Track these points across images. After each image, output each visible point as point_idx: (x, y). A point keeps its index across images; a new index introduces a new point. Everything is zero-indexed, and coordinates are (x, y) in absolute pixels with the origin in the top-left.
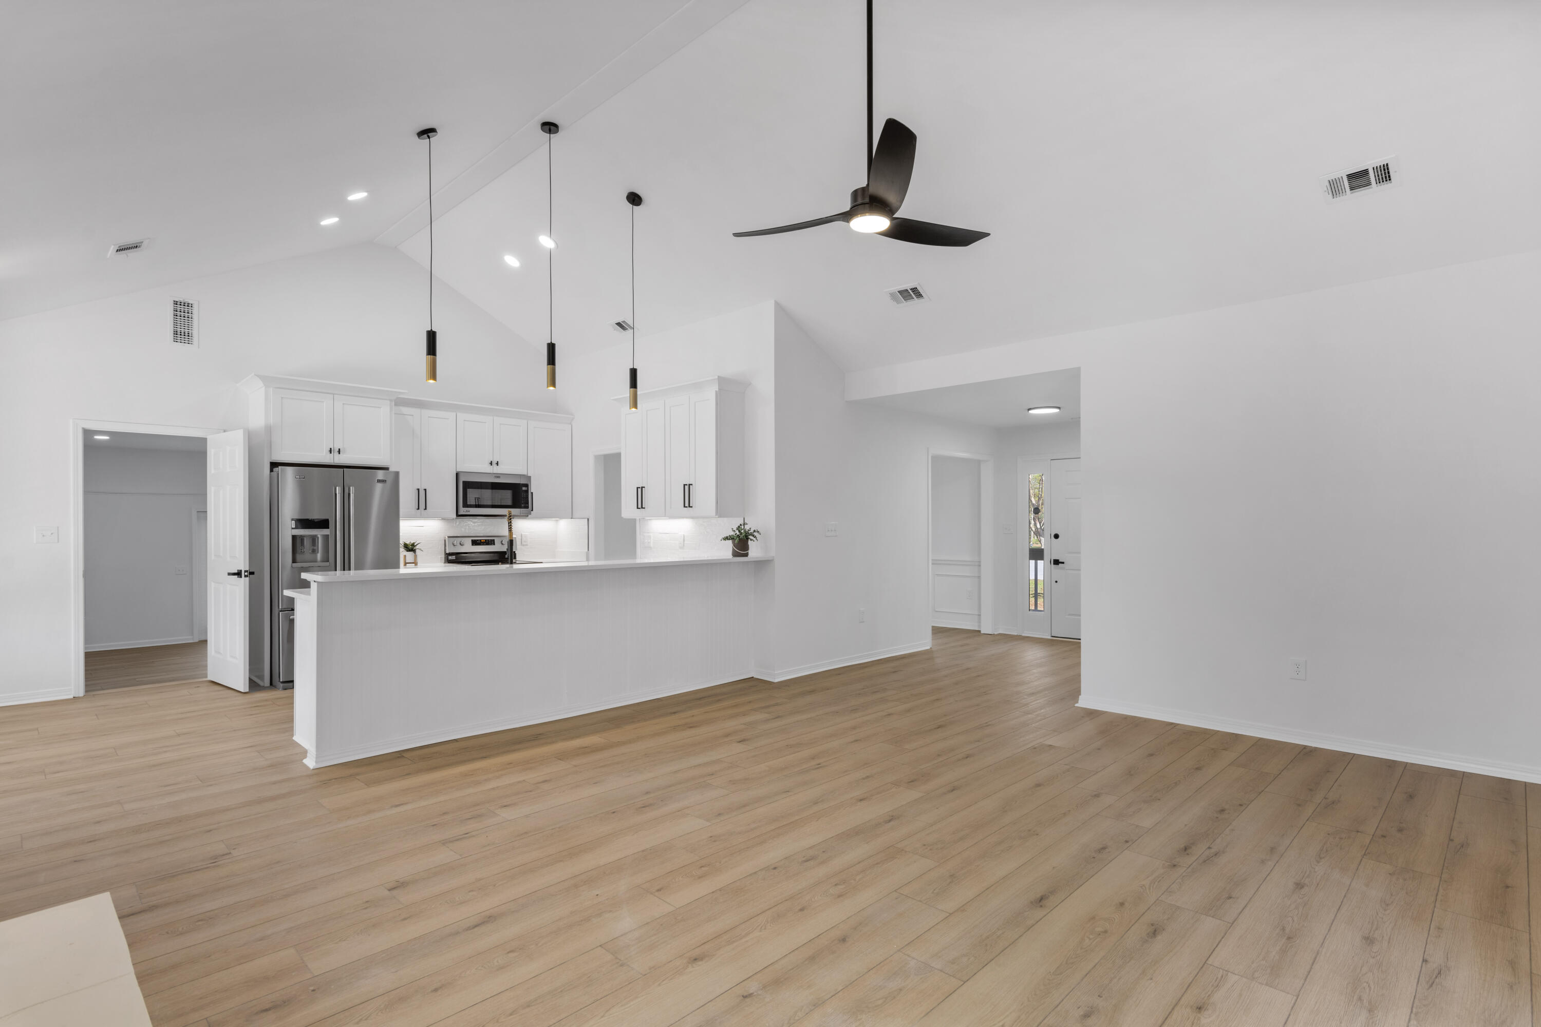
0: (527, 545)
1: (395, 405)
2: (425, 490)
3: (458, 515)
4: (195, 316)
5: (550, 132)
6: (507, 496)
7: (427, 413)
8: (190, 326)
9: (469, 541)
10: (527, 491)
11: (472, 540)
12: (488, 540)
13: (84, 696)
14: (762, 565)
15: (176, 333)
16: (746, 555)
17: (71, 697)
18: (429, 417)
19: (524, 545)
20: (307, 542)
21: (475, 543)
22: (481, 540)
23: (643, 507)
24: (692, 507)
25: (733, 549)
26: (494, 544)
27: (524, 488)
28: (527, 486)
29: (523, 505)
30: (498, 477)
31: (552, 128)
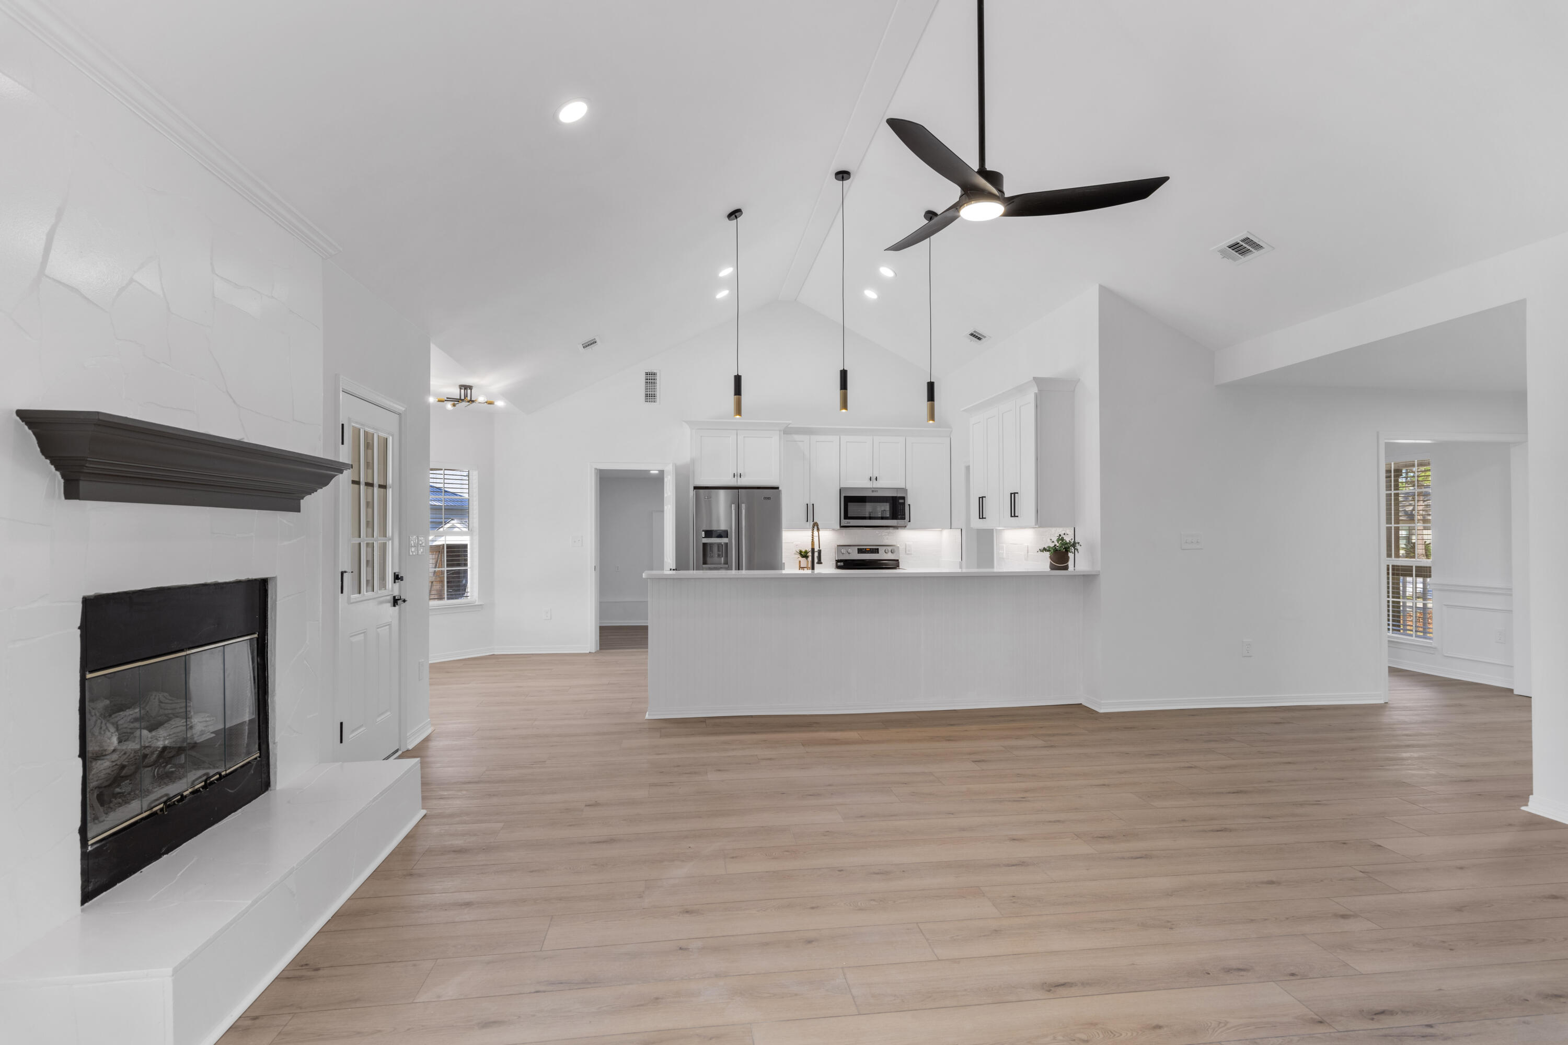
0: (911, 554)
1: (784, 434)
2: (813, 505)
3: (841, 527)
4: (658, 382)
5: (843, 179)
6: (886, 507)
7: (815, 438)
8: (655, 389)
9: (856, 549)
10: (904, 504)
11: (858, 549)
12: (873, 549)
13: (595, 652)
14: (1089, 579)
15: (646, 395)
16: (1066, 568)
17: (588, 652)
18: (817, 441)
19: (908, 554)
20: (715, 549)
21: (861, 551)
22: (866, 549)
23: (984, 517)
24: (1017, 516)
25: (1051, 562)
26: (878, 553)
27: (901, 501)
28: (903, 498)
29: (899, 517)
30: (876, 491)
31: (845, 175)
